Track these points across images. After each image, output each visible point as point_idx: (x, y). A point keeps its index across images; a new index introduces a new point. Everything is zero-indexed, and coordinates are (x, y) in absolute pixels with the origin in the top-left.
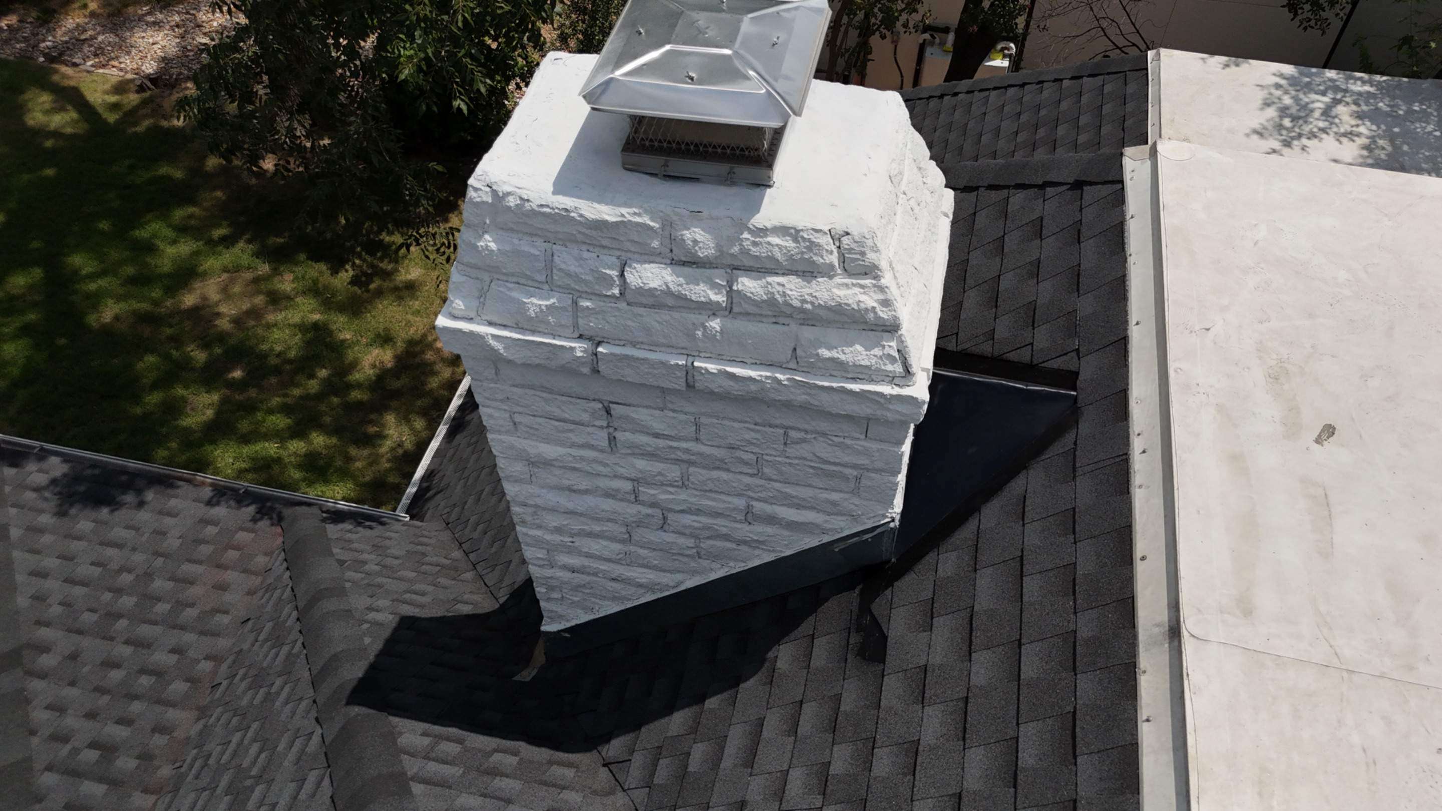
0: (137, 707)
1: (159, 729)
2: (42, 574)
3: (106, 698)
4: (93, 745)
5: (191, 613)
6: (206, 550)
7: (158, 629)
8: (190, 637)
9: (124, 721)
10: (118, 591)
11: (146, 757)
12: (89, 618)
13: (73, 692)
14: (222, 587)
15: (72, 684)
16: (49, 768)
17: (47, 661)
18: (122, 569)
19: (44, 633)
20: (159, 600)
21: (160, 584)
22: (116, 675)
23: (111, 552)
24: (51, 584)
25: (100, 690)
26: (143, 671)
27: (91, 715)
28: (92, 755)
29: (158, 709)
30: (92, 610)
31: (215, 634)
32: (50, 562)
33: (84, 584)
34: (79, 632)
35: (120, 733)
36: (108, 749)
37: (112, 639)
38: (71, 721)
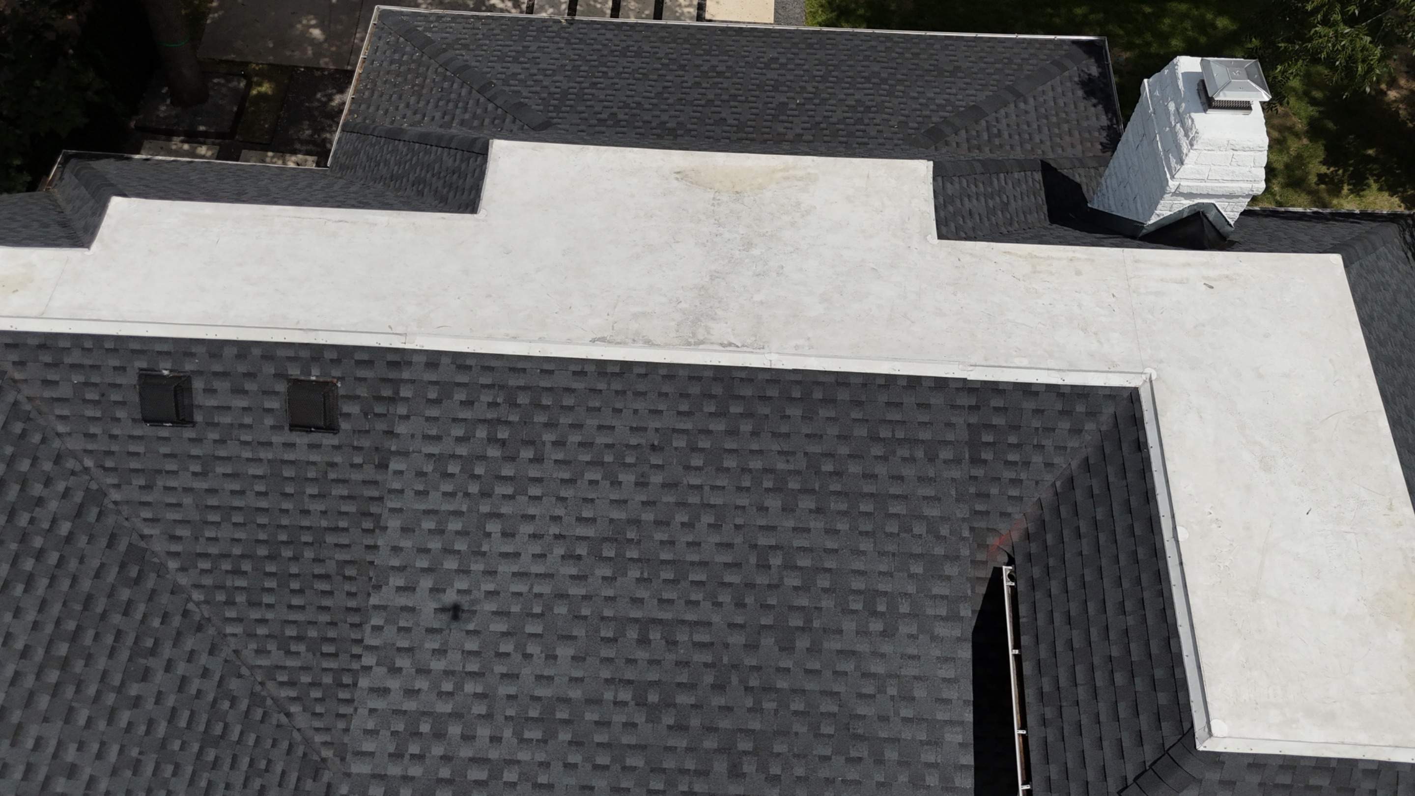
0: (1017, 137)
1: (1012, 147)
2: (1053, 89)
3: (1016, 128)
4: (999, 130)
5: (1058, 140)
6: (1087, 135)
7: (1047, 132)
8: (1048, 143)
9: (1010, 136)
10: (1057, 115)
11: (1001, 146)
12: (1043, 110)
13: (1014, 117)
14: (1073, 146)
15: (1017, 116)
16: (987, 122)
17: (1022, 105)
18: (1066, 113)
19: (1031, 101)
20: (1059, 129)
21: (1065, 127)
22: (1025, 127)
23: (1072, 106)
24: (1051, 94)
25: (1018, 125)
26: (1030, 134)
27: (1008, 125)
28: (995, 131)
29: (1019, 143)
30: (1046, 111)
31: (1053, 151)
32: (1059, 90)
33: (1055, 103)
34: (1036, 110)
35: (1006, 135)
36: (999, 134)
37: (1038, 120)
38: (1004, 121)
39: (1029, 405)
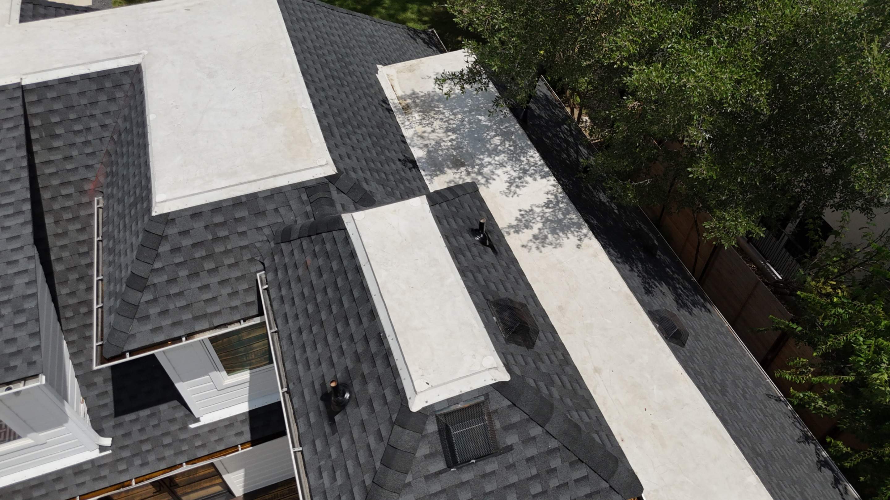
39: (73, 91)
